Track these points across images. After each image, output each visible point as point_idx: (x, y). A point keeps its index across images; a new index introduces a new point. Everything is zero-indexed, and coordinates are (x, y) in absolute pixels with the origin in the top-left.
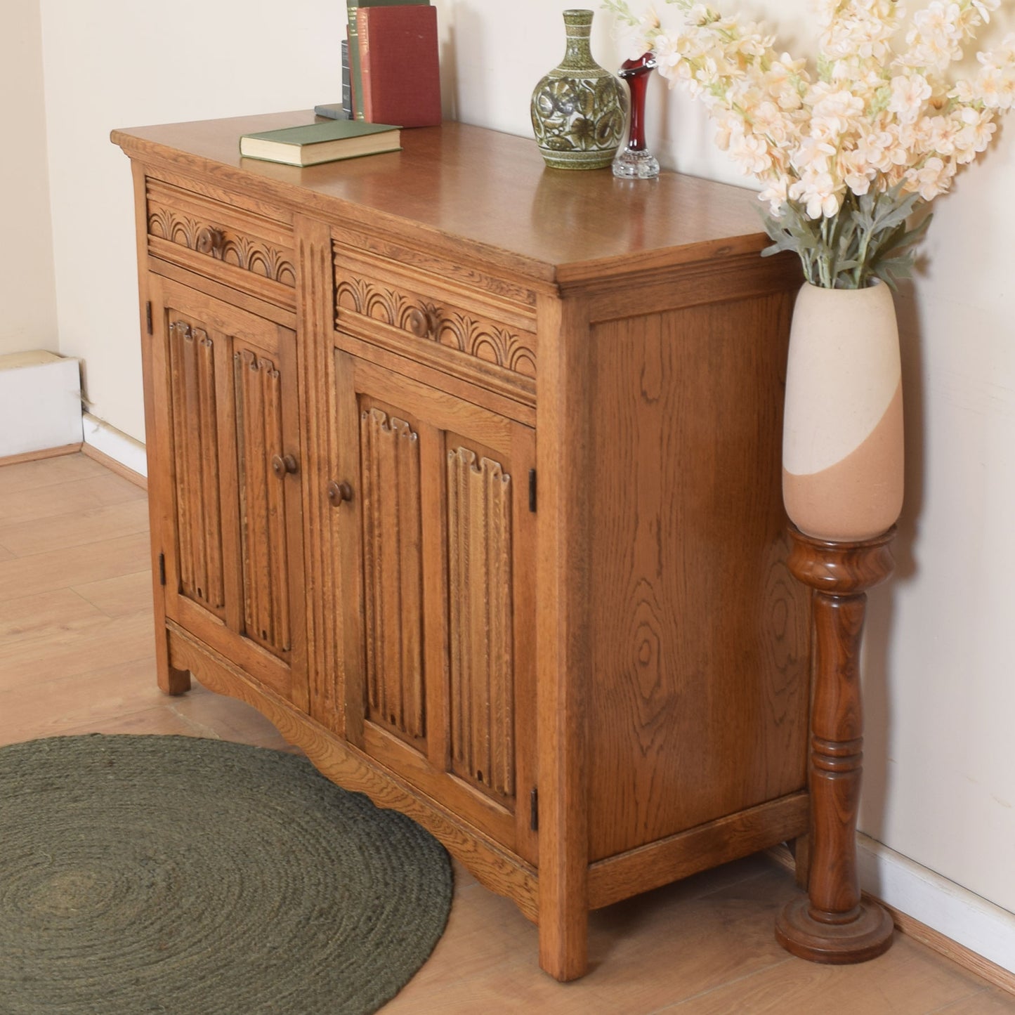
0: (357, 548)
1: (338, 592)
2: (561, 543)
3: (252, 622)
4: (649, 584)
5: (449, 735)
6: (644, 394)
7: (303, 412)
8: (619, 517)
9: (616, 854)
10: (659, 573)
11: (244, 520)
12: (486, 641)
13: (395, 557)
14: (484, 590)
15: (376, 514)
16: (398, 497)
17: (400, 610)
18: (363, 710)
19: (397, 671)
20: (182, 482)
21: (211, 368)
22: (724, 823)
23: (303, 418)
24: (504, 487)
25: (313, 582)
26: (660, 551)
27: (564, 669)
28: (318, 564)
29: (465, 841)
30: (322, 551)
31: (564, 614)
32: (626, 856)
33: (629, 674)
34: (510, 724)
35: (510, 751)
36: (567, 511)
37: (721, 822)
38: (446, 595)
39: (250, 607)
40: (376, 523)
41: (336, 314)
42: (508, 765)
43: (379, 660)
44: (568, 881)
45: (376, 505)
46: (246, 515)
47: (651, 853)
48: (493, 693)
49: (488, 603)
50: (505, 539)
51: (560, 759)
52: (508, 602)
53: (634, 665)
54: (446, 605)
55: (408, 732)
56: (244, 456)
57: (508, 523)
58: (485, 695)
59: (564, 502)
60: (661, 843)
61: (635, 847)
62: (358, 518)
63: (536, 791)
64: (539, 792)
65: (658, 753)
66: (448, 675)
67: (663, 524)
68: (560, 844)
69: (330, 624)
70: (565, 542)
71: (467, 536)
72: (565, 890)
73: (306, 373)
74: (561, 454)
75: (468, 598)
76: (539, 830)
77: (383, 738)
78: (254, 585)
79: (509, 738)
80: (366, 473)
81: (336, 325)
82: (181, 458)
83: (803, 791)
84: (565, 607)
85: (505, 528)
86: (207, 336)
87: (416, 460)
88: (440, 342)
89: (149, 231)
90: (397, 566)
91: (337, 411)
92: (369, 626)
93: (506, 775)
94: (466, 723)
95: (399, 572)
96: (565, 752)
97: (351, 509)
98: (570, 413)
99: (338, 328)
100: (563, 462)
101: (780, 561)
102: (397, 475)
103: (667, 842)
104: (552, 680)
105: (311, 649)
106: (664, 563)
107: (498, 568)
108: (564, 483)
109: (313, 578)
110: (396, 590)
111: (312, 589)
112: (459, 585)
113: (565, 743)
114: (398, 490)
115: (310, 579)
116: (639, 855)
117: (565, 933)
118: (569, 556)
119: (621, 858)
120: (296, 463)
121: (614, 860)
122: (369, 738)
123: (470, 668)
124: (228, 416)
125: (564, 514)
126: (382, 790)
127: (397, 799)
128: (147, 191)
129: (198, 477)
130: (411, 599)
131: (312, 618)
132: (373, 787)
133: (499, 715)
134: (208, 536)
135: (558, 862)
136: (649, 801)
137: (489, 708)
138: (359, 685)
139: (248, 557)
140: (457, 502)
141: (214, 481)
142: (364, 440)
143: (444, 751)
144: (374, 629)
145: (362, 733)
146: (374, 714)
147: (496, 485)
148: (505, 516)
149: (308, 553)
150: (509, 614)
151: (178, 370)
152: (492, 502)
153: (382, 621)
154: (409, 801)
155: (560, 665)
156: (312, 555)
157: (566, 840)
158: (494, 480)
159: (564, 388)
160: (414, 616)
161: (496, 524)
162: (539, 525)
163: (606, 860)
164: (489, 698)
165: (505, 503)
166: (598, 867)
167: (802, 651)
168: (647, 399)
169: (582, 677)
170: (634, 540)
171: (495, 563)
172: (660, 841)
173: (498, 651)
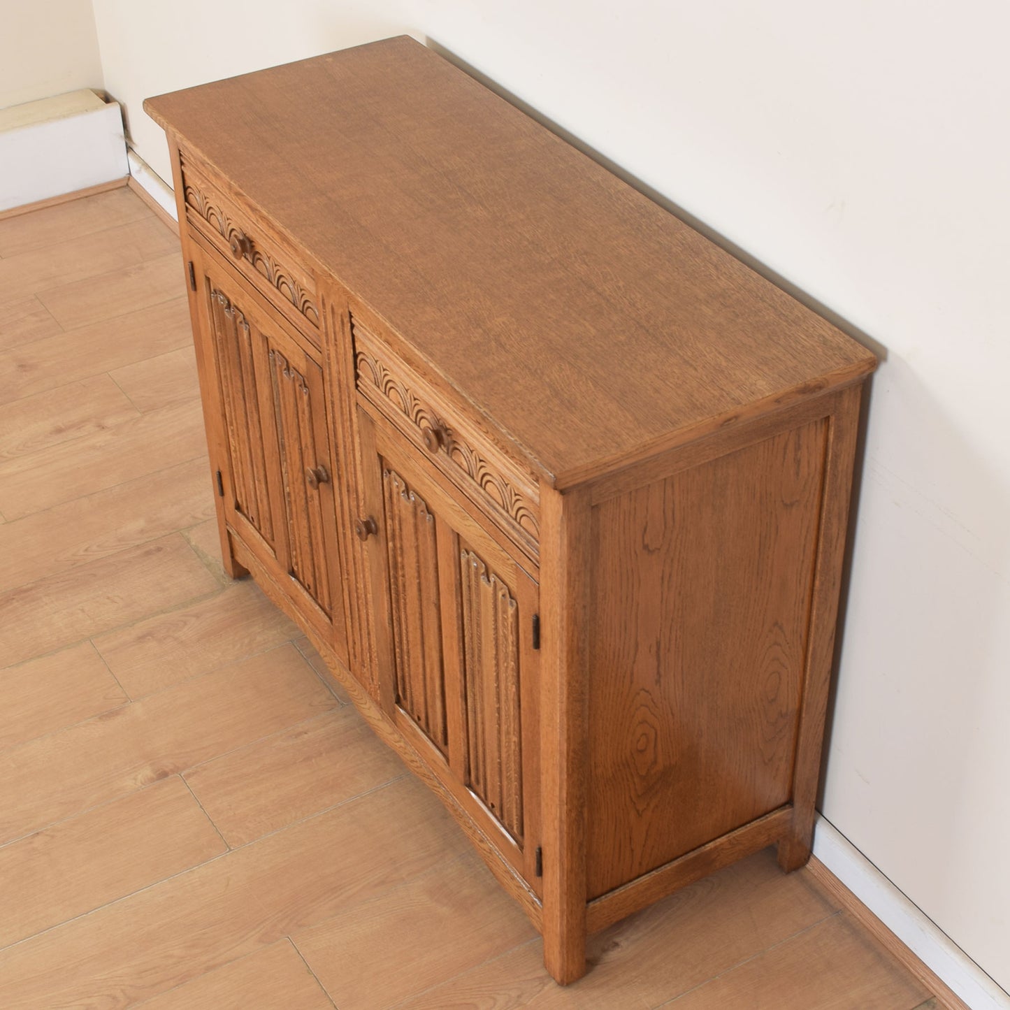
0: (384, 575)
1: (369, 596)
2: (561, 684)
3: (298, 568)
4: (647, 692)
5: (467, 760)
6: (646, 547)
7: (332, 438)
8: (619, 649)
9: (612, 889)
10: (658, 682)
11: (287, 489)
13: (417, 602)
14: (494, 678)
15: (399, 559)
16: (418, 556)
17: (423, 644)
18: (394, 696)
19: (422, 687)
20: (232, 424)
21: (250, 349)
22: (713, 846)
23: (332, 444)
24: (511, 611)
25: (348, 574)
26: (659, 666)
27: (565, 777)
28: (351, 563)
29: (482, 841)
30: (354, 555)
31: (565, 737)
32: (622, 890)
33: (627, 762)
34: (518, 787)
35: (519, 807)
36: (567, 661)
37: (711, 845)
39: (296, 557)
40: (400, 565)
41: (357, 376)
42: (517, 815)
43: (406, 669)
44: (568, 921)
45: (399, 552)
46: (288, 485)
47: (644, 884)
48: (504, 755)
49: (498, 687)
50: (513, 652)
51: (561, 839)
52: (516, 698)
53: (632, 754)
54: (462, 665)
55: (432, 735)
56: (283, 438)
57: (515, 639)
58: (496, 754)
59: (565, 654)
60: (654, 874)
61: (630, 881)
62: (384, 551)
63: (541, 849)
64: (543, 852)
65: (653, 812)
66: (465, 716)
67: (662, 646)
68: (561, 897)
69: (364, 617)
70: (565, 684)
71: (479, 625)
72: (565, 928)
73: (333, 407)
74: (562, 616)
75: (480, 672)
76: (543, 876)
77: (411, 727)
78: (298, 544)
79: (517, 797)
80: (389, 522)
81: (357, 386)
82: (230, 405)
83: (787, 806)
84: (565, 732)
85: (513, 643)
86: (244, 319)
87: (432, 538)
88: (451, 457)
89: (186, 199)
90: (419, 610)
91: (361, 456)
92: (397, 639)
93: (515, 822)
94: (481, 763)
95: (421, 614)
96: (565, 835)
97: (377, 541)
98: (570, 584)
99: (359, 388)
100: (564, 624)
101: (776, 643)
102: (417, 539)
103: (660, 872)
104: (554, 781)
105: (349, 624)
106: (662, 672)
107: (507, 667)
108: (564, 639)
109: (348, 571)
110: (419, 626)
111: (347, 579)
112: (473, 657)
113: (565, 828)
114: (418, 551)
115: (345, 571)
116: (632, 888)
117: (565, 956)
118: (569, 694)
119: (617, 892)
120: (327, 475)
121: (610, 895)
122: (400, 720)
123: (483, 724)
124: (267, 399)
125: (565, 662)
126: (412, 761)
127: (425, 776)
128: (182, 163)
129: (245, 431)
130: (432, 640)
131: (348, 601)
133: (509, 774)
134: (256, 482)
135: (559, 908)
136: (644, 846)
137: (500, 764)
138: (390, 676)
139: (291, 519)
140: (470, 594)
141: (259, 442)
142: (387, 495)
143: (463, 769)
144: (401, 643)
145: (394, 712)
146: (403, 704)
147: (505, 612)
148: (512, 633)
149: (342, 551)
150: (516, 707)
151: (221, 332)
152: (501, 618)
153: (408, 641)
154: (435, 783)
155: (561, 773)
156: (346, 553)
157: (566, 894)
158: (502, 599)
159: (565, 565)
160: (435, 657)
161: (504, 633)
162: (543, 661)
163: (603, 897)
164: (500, 757)
165: (512, 624)
166: (595, 905)
167: (793, 706)
168: (649, 551)
169: (582, 779)
170: (634, 662)
171: (504, 663)
172: (654, 872)
173: (508, 729)
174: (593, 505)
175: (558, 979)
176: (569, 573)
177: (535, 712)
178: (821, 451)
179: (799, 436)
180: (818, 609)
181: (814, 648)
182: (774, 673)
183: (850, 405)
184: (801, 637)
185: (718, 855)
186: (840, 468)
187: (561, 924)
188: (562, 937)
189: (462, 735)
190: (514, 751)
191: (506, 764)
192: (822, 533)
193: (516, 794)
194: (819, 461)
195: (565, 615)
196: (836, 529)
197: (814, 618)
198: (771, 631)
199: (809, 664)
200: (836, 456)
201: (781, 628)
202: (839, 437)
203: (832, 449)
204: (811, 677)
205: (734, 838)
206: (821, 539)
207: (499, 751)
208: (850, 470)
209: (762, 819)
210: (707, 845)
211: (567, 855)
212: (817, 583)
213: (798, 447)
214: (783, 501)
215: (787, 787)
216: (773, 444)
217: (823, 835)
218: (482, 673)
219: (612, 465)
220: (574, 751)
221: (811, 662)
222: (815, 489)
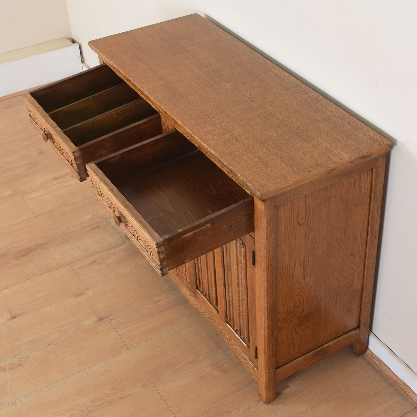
2: (264, 280)
4: (299, 282)
5: (226, 311)
6: (298, 223)
8: (288, 265)
9: (286, 364)
10: (304, 278)
14: (237, 278)
17: (207, 264)
18: (195, 286)
19: (207, 282)
22: (327, 346)
24: (243, 250)
26: (304, 272)
27: (266, 317)
29: (232, 345)
31: (266, 301)
32: (290, 364)
33: (292, 311)
34: (247, 322)
35: (247, 330)
36: (266, 270)
37: (327, 345)
42: (247, 334)
43: (200, 274)
44: (268, 377)
47: (299, 361)
48: (241, 309)
49: (238, 281)
50: (244, 267)
51: (265, 343)
52: (246, 286)
53: (294, 308)
54: (223, 272)
55: (211, 301)
57: (245, 261)
58: (238, 309)
59: (266, 267)
60: (303, 357)
61: (294, 360)
63: (256, 348)
64: (258, 349)
65: (302, 332)
66: (225, 293)
67: (305, 264)
68: (265, 367)
70: (266, 280)
71: (230, 256)
72: (267, 380)
74: (264, 252)
75: (231, 275)
76: (258, 359)
83: (357, 329)
84: (266, 299)
85: (244, 263)
93: (246, 337)
94: (231, 313)
96: (267, 342)
98: (267, 239)
100: (265, 255)
101: (352, 262)
103: (305, 356)
104: (262, 319)
106: (306, 274)
107: (242, 273)
108: (265, 261)
110: (205, 257)
112: (228, 269)
113: (267, 339)
116: (295, 363)
117: (267, 391)
119: (288, 365)
121: (285, 366)
122: (198, 295)
123: (232, 296)
125: (265, 271)
126: (203, 312)
127: (209, 318)
130: (211, 262)
132: (200, 309)
133: (243, 317)
135: (264, 372)
136: (299, 346)
137: (239, 313)
138: (194, 278)
143: (224, 315)
144: (198, 264)
145: (195, 292)
146: (199, 289)
147: (241, 250)
148: (243, 259)
150: (246, 289)
152: (239, 253)
153: (201, 263)
154: (213, 321)
155: (264, 316)
157: (267, 366)
158: (239, 245)
159: (265, 231)
160: (212, 269)
161: (240, 259)
162: (256, 270)
163: (283, 367)
164: (239, 310)
165: (243, 255)
166: (279, 370)
167: (359, 288)
168: (300, 224)
169: (273, 319)
170: (294, 271)
171: (240, 271)
172: (303, 356)
173: (242, 298)
174: (276, 206)
175: (265, 400)
176: (267, 234)
177: (253, 291)
178: (369, 183)
179: (361, 177)
180: (369, 247)
181: (368, 264)
182: (351, 274)
183: (381, 163)
184: (362, 259)
185: (329, 349)
186: (377, 189)
187: (265, 378)
188: (266, 384)
189: (224, 301)
190: (245, 307)
191: (242, 313)
192: (370, 216)
193: (246, 325)
194: (369, 187)
195: (266, 251)
196: (376, 215)
197: (368, 251)
198: (350, 257)
199: (366, 270)
200: (376, 184)
201: (354, 255)
202: (377, 176)
203: (374, 181)
204: (367, 275)
205: (336, 342)
206: (370, 219)
207: (239, 307)
208: (382, 190)
209: (347, 334)
210: (324, 345)
211: (268, 350)
212: (369, 236)
213: (360, 181)
214: (354, 203)
215: (357, 321)
216: (350, 180)
217: (372, 340)
218: (231, 276)
219: (284, 189)
220: (270, 307)
221: (367, 269)
222: (368, 198)
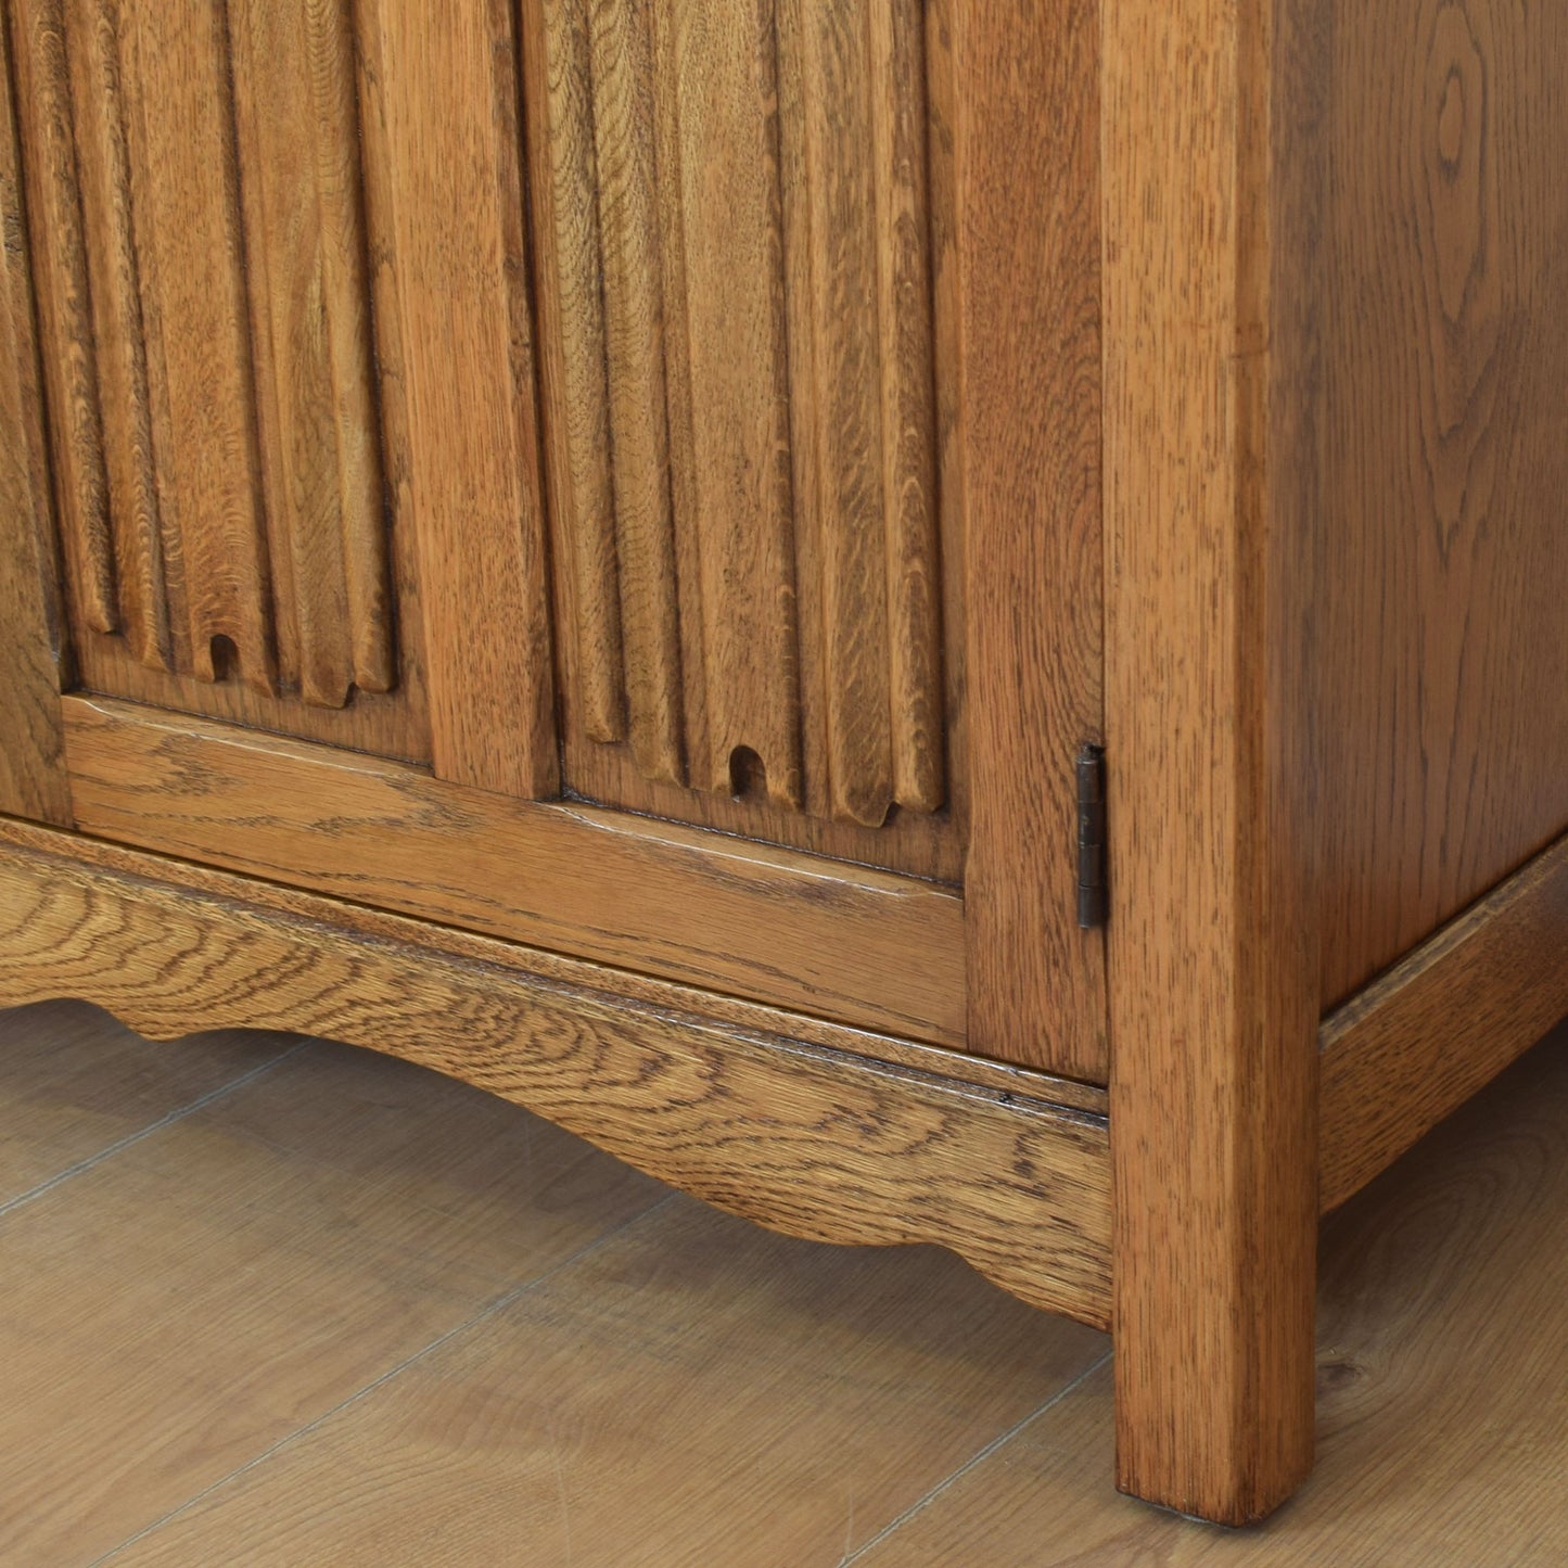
12: (767, 163)
17: (235, 173)
18: (51, 660)
19: (239, 444)
29: (657, 1065)
38: (507, 29)
43: (125, 421)
48: (813, 392)
55: (309, 688)
63: (1098, 752)
77: (167, 748)
79: (917, 565)
104: (1201, 227)
110: (212, 86)
122: (97, 766)
126: (172, 965)
127: (257, 981)
132: (121, 964)
133: (851, 476)
136: (1452, 750)
138: (23, 560)
144: (87, 299)
145: (54, 754)
146: (102, 665)
154: (327, 971)
175: (1223, 1486)
